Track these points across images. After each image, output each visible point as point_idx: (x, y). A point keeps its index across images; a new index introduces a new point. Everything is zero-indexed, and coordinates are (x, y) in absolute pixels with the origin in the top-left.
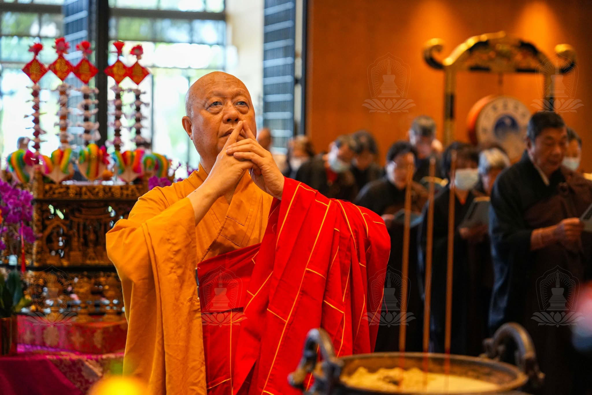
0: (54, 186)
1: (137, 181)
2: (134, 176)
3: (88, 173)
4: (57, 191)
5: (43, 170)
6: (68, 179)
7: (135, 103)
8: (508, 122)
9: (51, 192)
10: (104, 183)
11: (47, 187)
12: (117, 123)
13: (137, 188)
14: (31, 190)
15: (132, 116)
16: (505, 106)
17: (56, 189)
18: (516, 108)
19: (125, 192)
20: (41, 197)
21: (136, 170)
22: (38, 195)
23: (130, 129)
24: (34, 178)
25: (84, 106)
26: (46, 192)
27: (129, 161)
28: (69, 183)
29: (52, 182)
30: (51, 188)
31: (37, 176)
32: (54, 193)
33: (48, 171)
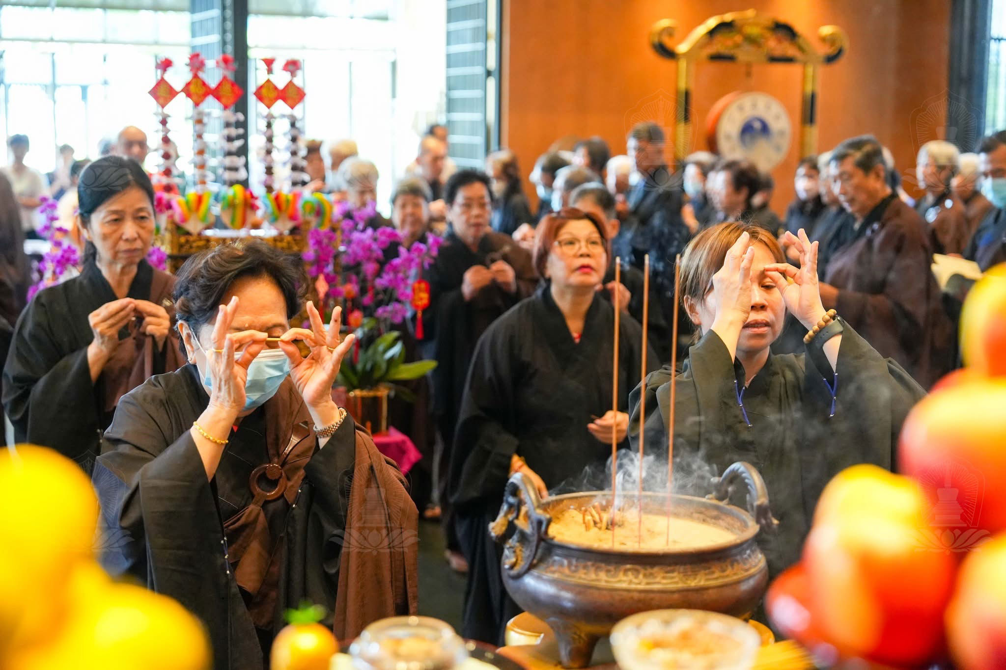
0: (191, 239)
1: (294, 231)
2: (290, 225)
3: (233, 221)
4: (195, 245)
5: (177, 218)
6: (208, 228)
7: (289, 131)
8: (757, 125)
9: (187, 247)
10: (254, 233)
11: (183, 240)
12: (268, 158)
13: (295, 240)
14: (163, 244)
15: (287, 149)
16: (754, 106)
17: (194, 241)
18: (768, 107)
19: (279, 245)
20: (175, 252)
21: (293, 217)
22: (172, 249)
23: (285, 164)
24: (166, 229)
25: (226, 137)
26: (181, 246)
27: (284, 206)
28: (209, 233)
29: (188, 233)
30: (187, 241)
31: (170, 227)
32: (191, 247)
33: (184, 220)
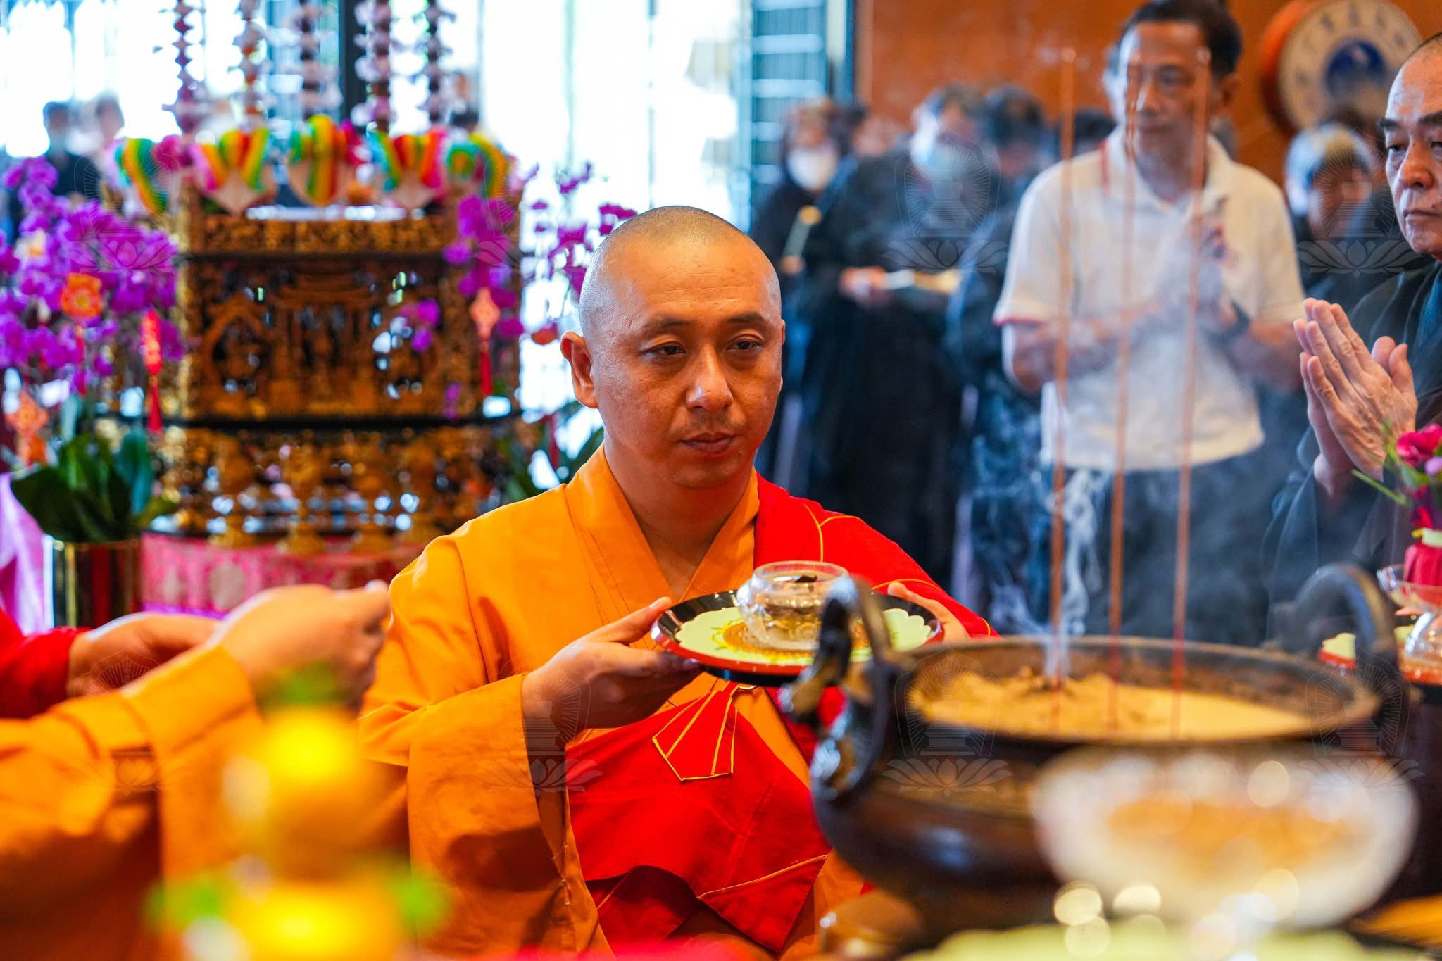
0: (230, 221)
1: (432, 208)
2: (424, 195)
3: (311, 187)
4: (236, 234)
5: (202, 181)
6: (262, 202)
7: (425, 13)
8: (1360, 56)
9: (221, 237)
10: (354, 213)
11: (212, 223)
12: (382, 63)
13: (434, 226)
14: (173, 231)
15: (418, 46)
16: (1354, 19)
17: (235, 226)
18: (1380, 22)
19: (403, 236)
20: (198, 247)
21: (430, 179)
22: (192, 242)
23: (414, 78)
24: (181, 202)
25: (300, 22)
26: (209, 236)
27: (411, 159)
28: (264, 213)
29: (222, 212)
30: (221, 227)
31: (186, 197)
32: (228, 239)
33: (213, 184)
